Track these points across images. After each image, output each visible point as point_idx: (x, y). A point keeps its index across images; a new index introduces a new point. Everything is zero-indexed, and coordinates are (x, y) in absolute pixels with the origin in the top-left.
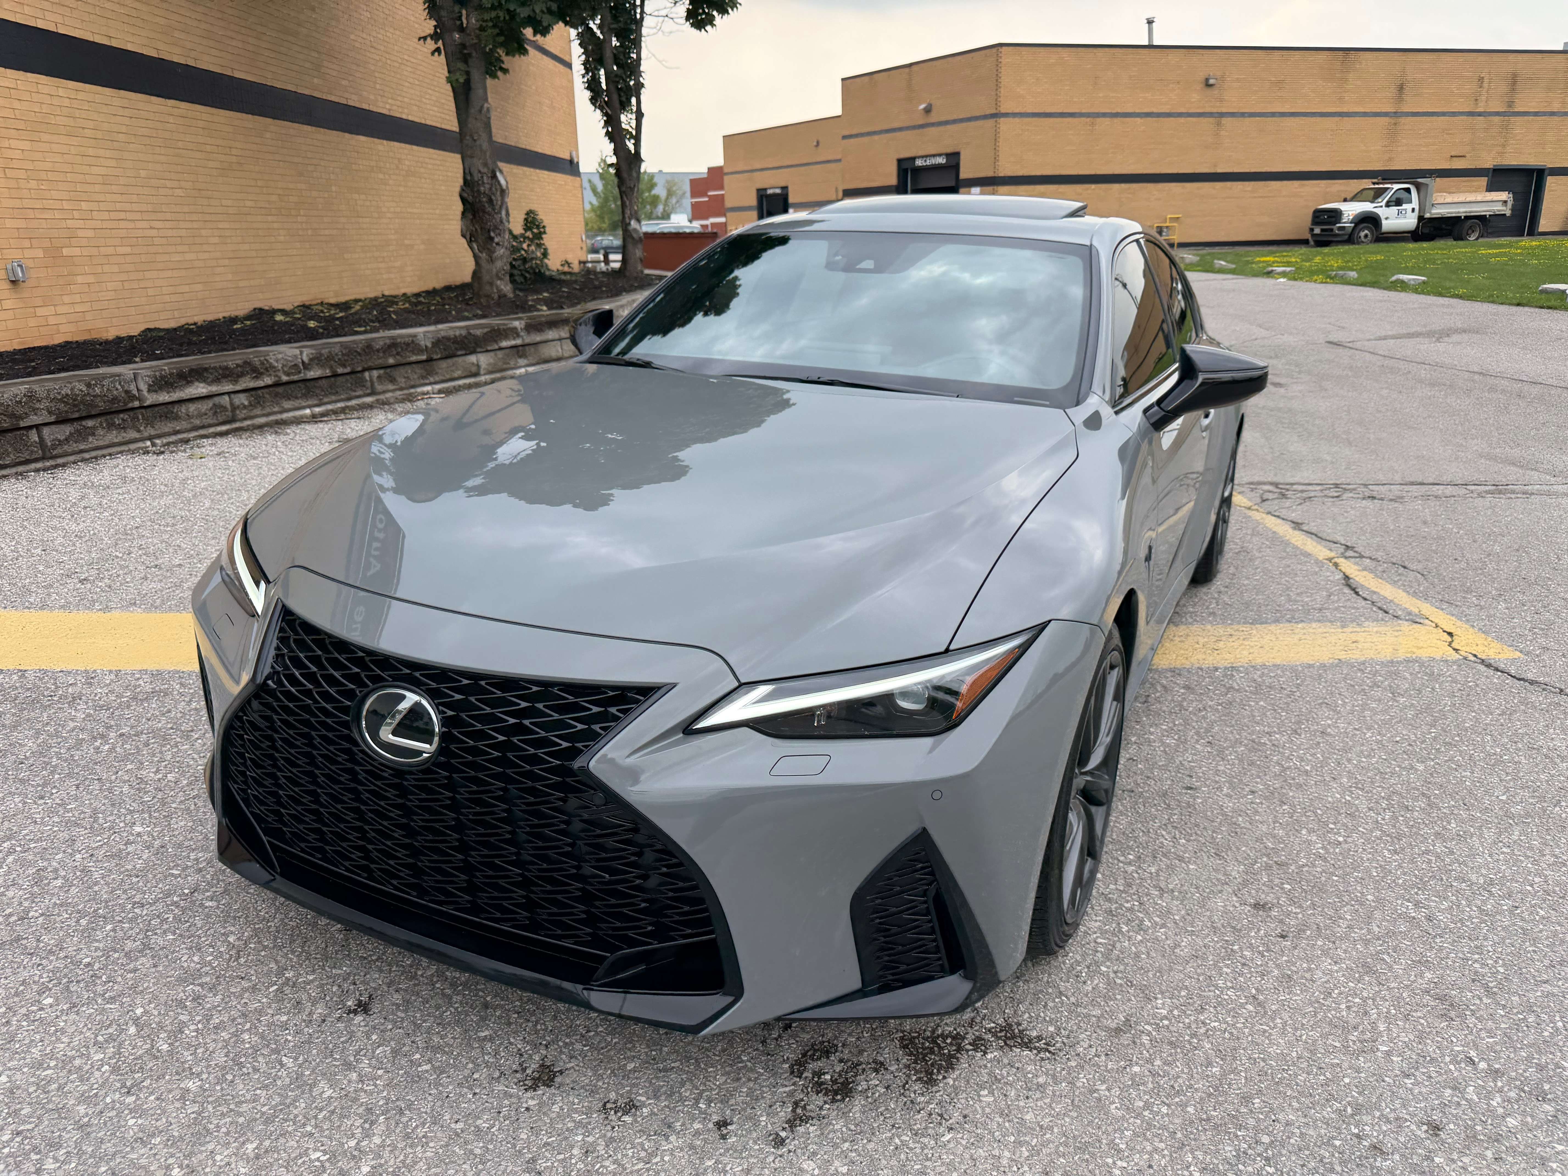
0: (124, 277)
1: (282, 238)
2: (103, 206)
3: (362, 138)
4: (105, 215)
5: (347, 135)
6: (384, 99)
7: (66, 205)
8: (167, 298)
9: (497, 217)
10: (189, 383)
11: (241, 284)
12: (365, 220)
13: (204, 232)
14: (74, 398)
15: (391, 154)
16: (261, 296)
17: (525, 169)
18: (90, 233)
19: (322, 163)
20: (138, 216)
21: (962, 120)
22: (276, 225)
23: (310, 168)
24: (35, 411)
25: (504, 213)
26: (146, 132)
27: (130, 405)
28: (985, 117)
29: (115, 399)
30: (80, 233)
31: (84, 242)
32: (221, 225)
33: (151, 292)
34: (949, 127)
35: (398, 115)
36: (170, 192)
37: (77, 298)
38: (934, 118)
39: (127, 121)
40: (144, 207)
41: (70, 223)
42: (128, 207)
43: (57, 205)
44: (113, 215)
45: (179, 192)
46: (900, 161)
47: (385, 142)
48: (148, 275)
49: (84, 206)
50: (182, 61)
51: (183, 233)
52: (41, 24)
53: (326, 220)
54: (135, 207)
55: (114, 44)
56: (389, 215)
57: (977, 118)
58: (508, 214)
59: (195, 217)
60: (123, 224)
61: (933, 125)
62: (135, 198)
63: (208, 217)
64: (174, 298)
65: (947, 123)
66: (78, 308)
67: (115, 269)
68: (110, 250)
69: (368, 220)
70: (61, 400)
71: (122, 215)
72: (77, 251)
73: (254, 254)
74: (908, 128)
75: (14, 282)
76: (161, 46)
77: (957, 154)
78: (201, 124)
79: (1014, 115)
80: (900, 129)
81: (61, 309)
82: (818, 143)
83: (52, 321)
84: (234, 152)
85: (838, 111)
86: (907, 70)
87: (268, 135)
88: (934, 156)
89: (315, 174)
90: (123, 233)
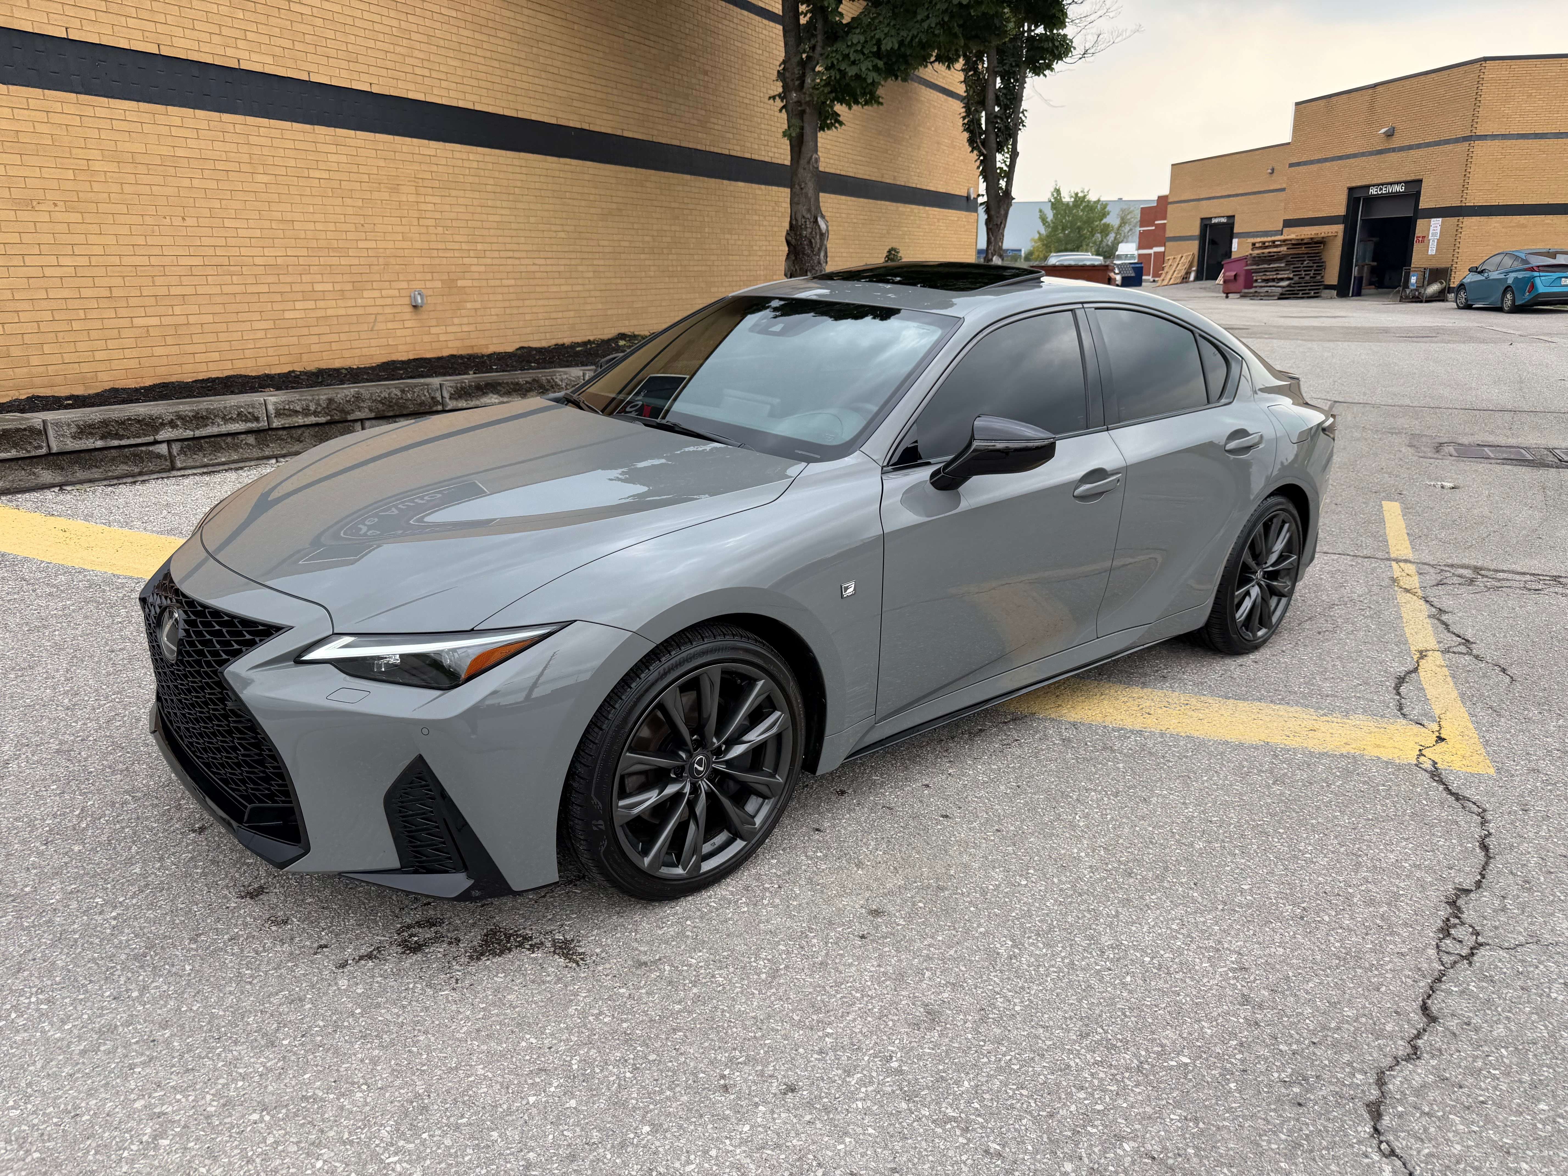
0: (507, 304)
1: (652, 274)
2: (495, 247)
3: (741, 184)
4: (496, 254)
5: (726, 182)
6: (768, 148)
7: (464, 246)
8: (542, 323)
9: (816, 258)
10: (485, 394)
11: (609, 312)
12: (735, 258)
13: (580, 268)
14: (390, 400)
15: (768, 198)
16: (627, 323)
17: (914, 206)
18: (482, 269)
19: (699, 207)
20: (524, 254)
21: (1428, 145)
22: (647, 263)
23: (685, 212)
24: (360, 409)
25: (822, 254)
26: (537, 185)
27: (435, 409)
28: (1457, 141)
29: (422, 403)
30: (474, 268)
31: (476, 276)
32: (595, 262)
33: (528, 317)
34: (1412, 152)
35: (780, 162)
36: (554, 235)
37: (465, 320)
38: (1396, 142)
39: (524, 177)
40: (529, 247)
41: (467, 261)
42: (515, 247)
43: (457, 246)
44: (503, 254)
45: (562, 235)
46: (1351, 190)
47: (763, 187)
48: (527, 303)
49: (479, 247)
50: (578, 126)
51: (562, 268)
52: (461, 104)
53: (696, 257)
54: (523, 247)
55: (521, 115)
56: (760, 253)
57: (1447, 142)
58: (826, 256)
59: (573, 255)
60: (510, 261)
61: (1394, 150)
62: (522, 240)
63: (586, 256)
64: (547, 323)
65: (1410, 147)
66: (465, 328)
67: (500, 297)
68: (498, 283)
69: (737, 258)
70: (380, 402)
71: (510, 254)
72: (468, 283)
73: (624, 287)
74: (1363, 154)
75: (415, 307)
76: (560, 115)
77: (1420, 181)
78: (587, 177)
79: (1494, 137)
80: (1355, 156)
81: (450, 329)
82: (1273, 170)
83: (442, 338)
84: (615, 199)
85: (1287, 138)
86: (1370, 91)
87: (648, 184)
88: (1391, 184)
89: (689, 218)
90: (510, 268)
